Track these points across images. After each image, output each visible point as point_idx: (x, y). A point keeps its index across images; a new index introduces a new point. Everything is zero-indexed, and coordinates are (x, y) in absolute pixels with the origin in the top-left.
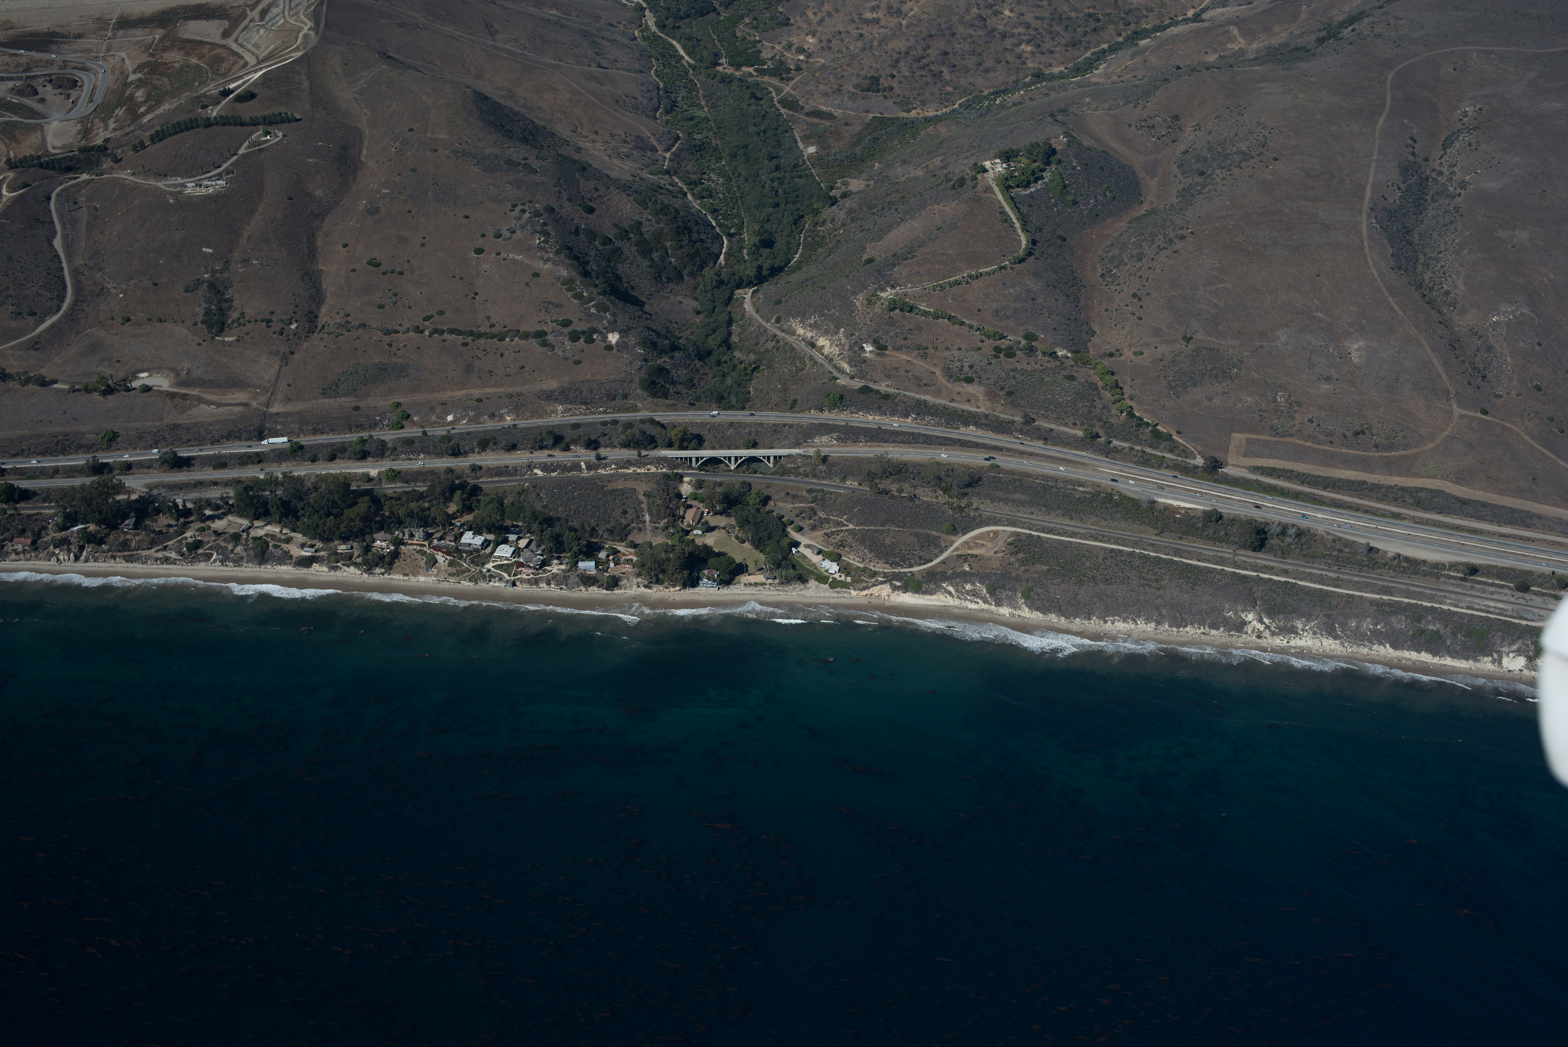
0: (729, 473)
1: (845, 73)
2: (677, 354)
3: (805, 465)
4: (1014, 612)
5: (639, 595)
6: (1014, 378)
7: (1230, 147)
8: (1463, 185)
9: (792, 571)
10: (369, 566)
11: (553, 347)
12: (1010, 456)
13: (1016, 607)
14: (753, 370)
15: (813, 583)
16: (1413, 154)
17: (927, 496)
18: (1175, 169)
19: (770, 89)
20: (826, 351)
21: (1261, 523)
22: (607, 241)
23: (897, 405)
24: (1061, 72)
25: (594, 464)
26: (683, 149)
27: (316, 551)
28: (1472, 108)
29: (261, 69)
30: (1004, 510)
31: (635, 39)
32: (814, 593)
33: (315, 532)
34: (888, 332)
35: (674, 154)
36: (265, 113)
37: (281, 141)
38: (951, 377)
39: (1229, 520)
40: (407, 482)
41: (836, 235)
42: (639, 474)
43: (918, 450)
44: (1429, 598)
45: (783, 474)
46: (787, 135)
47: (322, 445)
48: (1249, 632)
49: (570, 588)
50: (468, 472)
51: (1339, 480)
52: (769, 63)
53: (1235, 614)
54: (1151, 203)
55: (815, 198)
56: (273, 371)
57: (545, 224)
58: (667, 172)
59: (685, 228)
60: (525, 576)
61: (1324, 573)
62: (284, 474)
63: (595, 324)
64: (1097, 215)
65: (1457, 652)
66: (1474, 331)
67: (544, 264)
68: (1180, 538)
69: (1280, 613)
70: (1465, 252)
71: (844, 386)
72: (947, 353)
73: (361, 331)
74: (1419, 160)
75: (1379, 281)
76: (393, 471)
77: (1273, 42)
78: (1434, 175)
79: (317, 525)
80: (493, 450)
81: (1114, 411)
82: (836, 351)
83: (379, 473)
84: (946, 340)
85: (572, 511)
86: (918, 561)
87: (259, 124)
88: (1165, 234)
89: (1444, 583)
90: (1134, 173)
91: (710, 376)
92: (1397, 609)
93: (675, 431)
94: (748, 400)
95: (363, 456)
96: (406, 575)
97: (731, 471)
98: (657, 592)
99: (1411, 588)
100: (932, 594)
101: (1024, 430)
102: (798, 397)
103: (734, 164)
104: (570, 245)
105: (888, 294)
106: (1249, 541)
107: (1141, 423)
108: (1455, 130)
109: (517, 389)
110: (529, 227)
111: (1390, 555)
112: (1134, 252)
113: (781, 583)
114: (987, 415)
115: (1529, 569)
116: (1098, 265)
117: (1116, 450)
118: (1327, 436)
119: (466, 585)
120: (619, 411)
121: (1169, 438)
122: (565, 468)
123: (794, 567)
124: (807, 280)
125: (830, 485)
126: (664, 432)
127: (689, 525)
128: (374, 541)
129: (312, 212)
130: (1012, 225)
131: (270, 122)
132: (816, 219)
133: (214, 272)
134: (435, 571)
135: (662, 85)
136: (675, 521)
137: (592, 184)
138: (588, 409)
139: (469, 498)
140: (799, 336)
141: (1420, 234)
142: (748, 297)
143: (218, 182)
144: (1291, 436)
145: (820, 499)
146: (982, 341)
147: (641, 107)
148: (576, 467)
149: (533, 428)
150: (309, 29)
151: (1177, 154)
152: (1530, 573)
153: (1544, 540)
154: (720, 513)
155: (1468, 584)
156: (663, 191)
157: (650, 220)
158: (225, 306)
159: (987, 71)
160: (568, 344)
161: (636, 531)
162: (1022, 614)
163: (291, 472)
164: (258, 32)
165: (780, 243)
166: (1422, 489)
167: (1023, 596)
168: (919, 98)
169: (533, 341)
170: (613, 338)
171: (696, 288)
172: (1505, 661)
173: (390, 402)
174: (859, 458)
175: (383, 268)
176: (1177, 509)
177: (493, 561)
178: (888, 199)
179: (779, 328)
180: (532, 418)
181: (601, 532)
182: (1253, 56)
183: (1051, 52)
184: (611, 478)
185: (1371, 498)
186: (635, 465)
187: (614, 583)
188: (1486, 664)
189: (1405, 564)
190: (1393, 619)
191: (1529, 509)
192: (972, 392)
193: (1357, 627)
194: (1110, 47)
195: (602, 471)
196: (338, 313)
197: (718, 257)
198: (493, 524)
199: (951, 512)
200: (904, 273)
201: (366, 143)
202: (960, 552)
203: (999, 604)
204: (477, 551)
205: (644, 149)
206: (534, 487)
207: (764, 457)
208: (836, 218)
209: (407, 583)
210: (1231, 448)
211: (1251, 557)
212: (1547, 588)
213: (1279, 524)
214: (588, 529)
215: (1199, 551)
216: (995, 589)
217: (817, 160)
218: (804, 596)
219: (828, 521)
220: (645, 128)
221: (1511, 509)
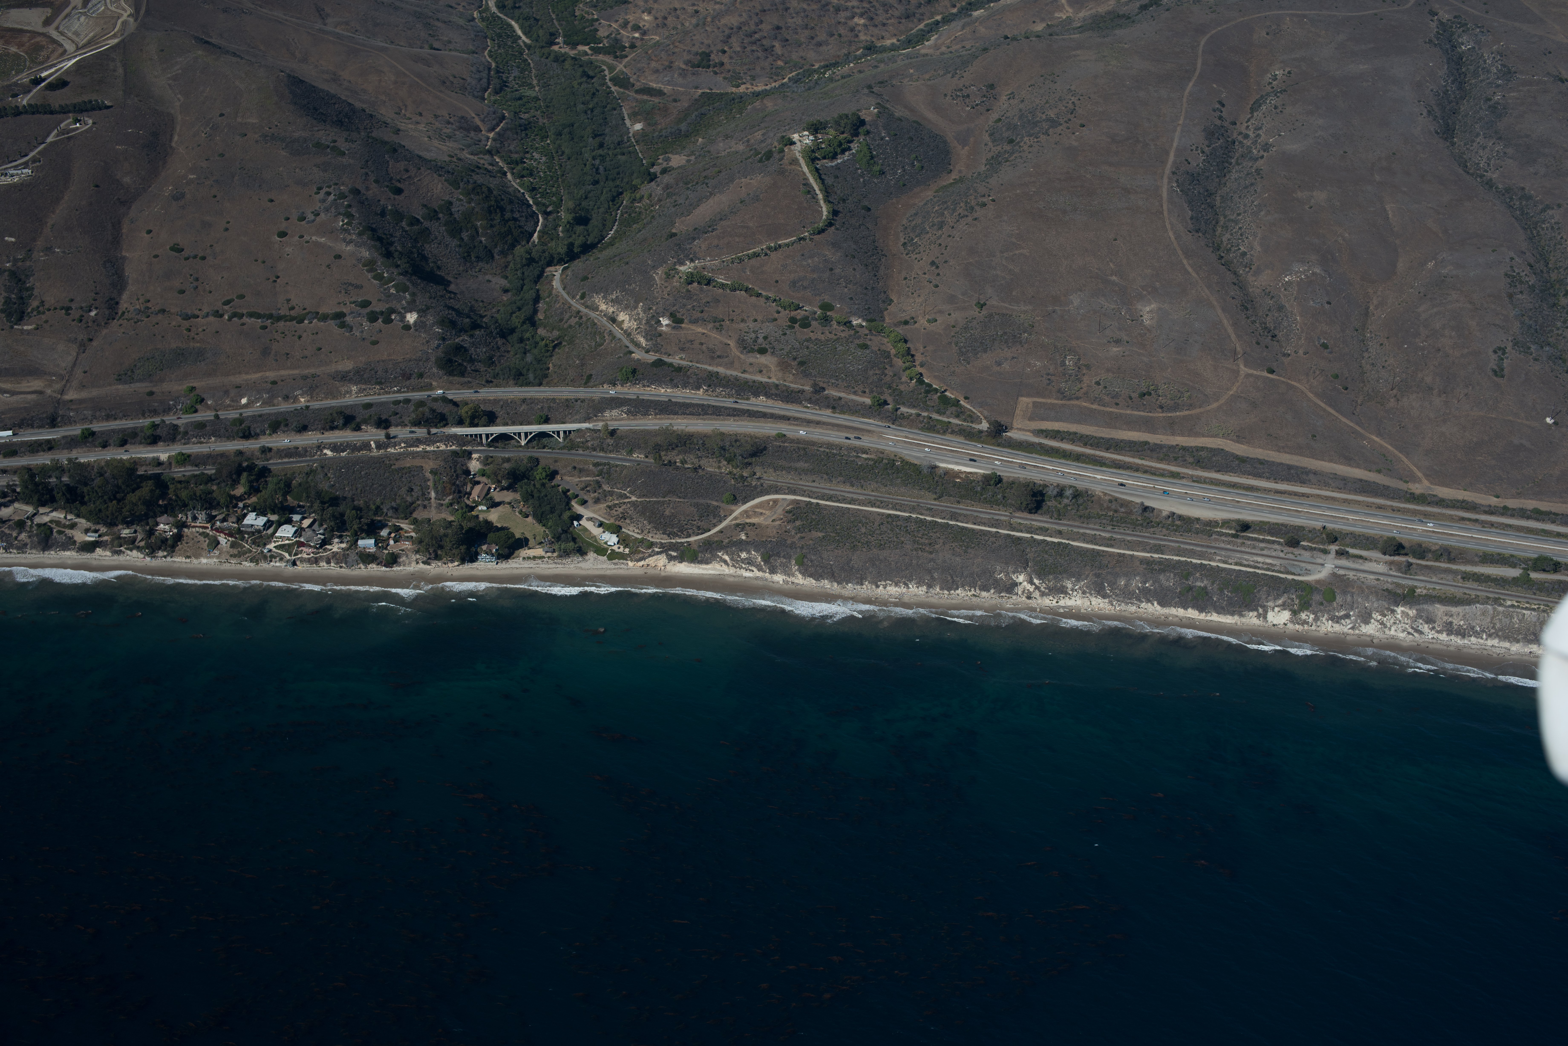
0: (520, 449)
1: (676, 50)
2: (477, 332)
3: (593, 439)
4: (788, 579)
5: (418, 571)
6: (808, 348)
7: (1040, 115)
8: (1266, 147)
9: (572, 544)
10: (151, 550)
11: (351, 328)
12: (797, 425)
13: (789, 574)
14: (555, 347)
15: (591, 555)
16: (1220, 118)
17: (710, 466)
18: (986, 138)
19: (604, 67)
20: (625, 326)
21: (1040, 485)
22: (414, 221)
23: (688, 377)
24: (893, 44)
25: (384, 443)
26: (507, 129)
27: (100, 536)
28: (1282, 72)
29: (75, 57)
30: (786, 479)
31: (473, 19)
32: (591, 565)
33: (97, 517)
34: (684, 305)
35: (498, 134)
36: (75, 101)
37: (91, 128)
38: (745, 348)
39: (1008, 483)
40: (196, 466)
41: (652, 211)
42: (427, 452)
43: (706, 422)
44: (1200, 556)
45: (571, 448)
46: (615, 112)
47: (113, 431)
48: (1020, 593)
49: (349, 566)
50: (258, 454)
51: (1122, 441)
52: (605, 41)
53: (1006, 576)
54: (960, 171)
55: (635, 175)
56: (70, 359)
57: (349, 206)
58: (489, 152)
59: (498, 207)
60: (305, 556)
61: (1098, 533)
62: (70, 460)
63: (394, 304)
64: (904, 185)
65: (1223, 608)
66: (1267, 291)
67: (346, 246)
68: (959, 502)
69: (1050, 573)
70: (1262, 213)
71: (638, 360)
72: (742, 325)
73: (160, 316)
74: (1226, 124)
75: (1175, 244)
76: (183, 454)
77: (1100, 10)
78: (1240, 138)
79: (100, 510)
80: (284, 432)
81: (904, 379)
82: (634, 325)
83: (169, 457)
84: (742, 312)
85: (359, 491)
86: (696, 531)
87: (69, 112)
88: (966, 202)
89: (1216, 540)
90: (945, 142)
91: (512, 353)
92: (1167, 567)
93: (465, 409)
94: (546, 376)
95: (154, 440)
96: (188, 557)
97: (521, 446)
98: (435, 568)
99: (1182, 546)
100: (707, 563)
101: (813, 399)
102: (593, 372)
103: (558, 142)
104: (374, 226)
105: (686, 268)
106: (1025, 503)
107: (929, 389)
108: (1264, 94)
109: (312, 371)
110: (333, 210)
111: (1165, 514)
112: (936, 220)
113: (560, 556)
114: (777, 386)
115: (1300, 524)
116: (901, 234)
117: (903, 417)
118: (1113, 398)
119: (248, 565)
120: (413, 390)
121: (956, 403)
122: (354, 448)
123: (574, 540)
124: (615, 256)
125: (617, 458)
126: (456, 409)
127: (474, 501)
128: (157, 524)
129: (119, 199)
130: (814, 197)
131: (81, 109)
132: (633, 195)
133: (16, 261)
134: (217, 552)
135: (494, 65)
136: (460, 497)
137: (402, 165)
138: (382, 389)
139: (257, 480)
140: (601, 311)
141: (1222, 197)
142: (558, 275)
143: (24, 171)
144: (1077, 398)
145: (606, 472)
146: (778, 312)
147: (468, 87)
148: (366, 446)
149: (325, 409)
150: (129, 16)
151: (990, 123)
152: (1301, 528)
153: (1319, 496)
154: (507, 489)
155: (1239, 541)
156: (481, 171)
157: (461, 200)
158: (25, 294)
159: (819, 44)
160: (366, 325)
161: (421, 508)
162: (796, 581)
163: (77, 458)
164: (79, 19)
165: (595, 221)
166: (1202, 449)
167: (797, 563)
168: (749, 73)
169: (332, 323)
170: (411, 318)
171: (506, 267)
172: (1270, 615)
173: (185, 387)
174: (647, 430)
175: (185, 253)
176: (957, 474)
177: (275, 542)
178: (704, 174)
179: (583, 304)
180: (327, 398)
181: (385, 510)
182: (1079, 25)
183: (884, 25)
184: (398, 457)
185: (1152, 458)
186: (424, 443)
187: (393, 560)
188: (1251, 620)
189: (1178, 523)
190: (1161, 577)
191: (1305, 466)
192: (765, 362)
193: (1126, 585)
194: (943, 18)
195: (391, 450)
196: (138, 299)
197: (531, 235)
198: (276, 505)
199: (733, 482)
200: (703, 247)
201: (178, 130)
202: (738, 521)
203: (773, 571)
204: (259, 531)
205: (468, 130)
206: (322, 467)
207: (554, 432)
208: (653, 194)
209: (189, 566)
210: (1018, 412)
211: (1027, 519)
212: (1317, 543)
213: (1058, 485)
214: (373, 507)
215: (976, 514)
216: (769, 557)
217: (642, 136)
218: (581, 568)
219: (611, 493)
220: (470, 109)
221: (1288, 465)
